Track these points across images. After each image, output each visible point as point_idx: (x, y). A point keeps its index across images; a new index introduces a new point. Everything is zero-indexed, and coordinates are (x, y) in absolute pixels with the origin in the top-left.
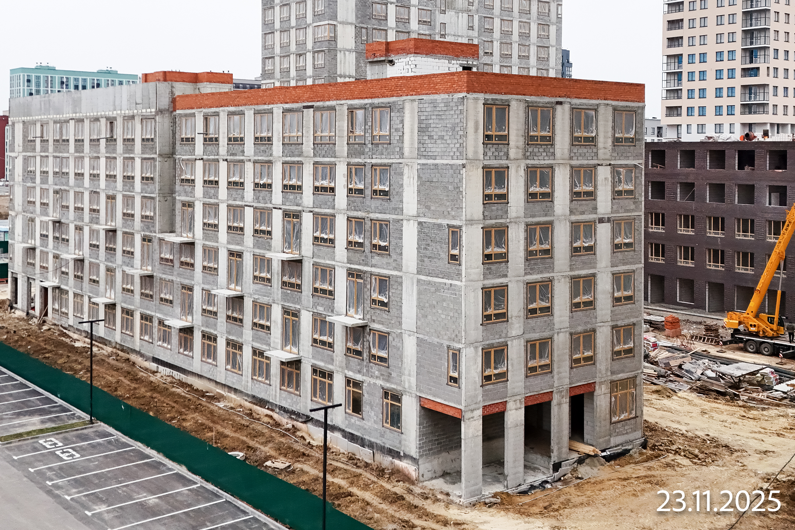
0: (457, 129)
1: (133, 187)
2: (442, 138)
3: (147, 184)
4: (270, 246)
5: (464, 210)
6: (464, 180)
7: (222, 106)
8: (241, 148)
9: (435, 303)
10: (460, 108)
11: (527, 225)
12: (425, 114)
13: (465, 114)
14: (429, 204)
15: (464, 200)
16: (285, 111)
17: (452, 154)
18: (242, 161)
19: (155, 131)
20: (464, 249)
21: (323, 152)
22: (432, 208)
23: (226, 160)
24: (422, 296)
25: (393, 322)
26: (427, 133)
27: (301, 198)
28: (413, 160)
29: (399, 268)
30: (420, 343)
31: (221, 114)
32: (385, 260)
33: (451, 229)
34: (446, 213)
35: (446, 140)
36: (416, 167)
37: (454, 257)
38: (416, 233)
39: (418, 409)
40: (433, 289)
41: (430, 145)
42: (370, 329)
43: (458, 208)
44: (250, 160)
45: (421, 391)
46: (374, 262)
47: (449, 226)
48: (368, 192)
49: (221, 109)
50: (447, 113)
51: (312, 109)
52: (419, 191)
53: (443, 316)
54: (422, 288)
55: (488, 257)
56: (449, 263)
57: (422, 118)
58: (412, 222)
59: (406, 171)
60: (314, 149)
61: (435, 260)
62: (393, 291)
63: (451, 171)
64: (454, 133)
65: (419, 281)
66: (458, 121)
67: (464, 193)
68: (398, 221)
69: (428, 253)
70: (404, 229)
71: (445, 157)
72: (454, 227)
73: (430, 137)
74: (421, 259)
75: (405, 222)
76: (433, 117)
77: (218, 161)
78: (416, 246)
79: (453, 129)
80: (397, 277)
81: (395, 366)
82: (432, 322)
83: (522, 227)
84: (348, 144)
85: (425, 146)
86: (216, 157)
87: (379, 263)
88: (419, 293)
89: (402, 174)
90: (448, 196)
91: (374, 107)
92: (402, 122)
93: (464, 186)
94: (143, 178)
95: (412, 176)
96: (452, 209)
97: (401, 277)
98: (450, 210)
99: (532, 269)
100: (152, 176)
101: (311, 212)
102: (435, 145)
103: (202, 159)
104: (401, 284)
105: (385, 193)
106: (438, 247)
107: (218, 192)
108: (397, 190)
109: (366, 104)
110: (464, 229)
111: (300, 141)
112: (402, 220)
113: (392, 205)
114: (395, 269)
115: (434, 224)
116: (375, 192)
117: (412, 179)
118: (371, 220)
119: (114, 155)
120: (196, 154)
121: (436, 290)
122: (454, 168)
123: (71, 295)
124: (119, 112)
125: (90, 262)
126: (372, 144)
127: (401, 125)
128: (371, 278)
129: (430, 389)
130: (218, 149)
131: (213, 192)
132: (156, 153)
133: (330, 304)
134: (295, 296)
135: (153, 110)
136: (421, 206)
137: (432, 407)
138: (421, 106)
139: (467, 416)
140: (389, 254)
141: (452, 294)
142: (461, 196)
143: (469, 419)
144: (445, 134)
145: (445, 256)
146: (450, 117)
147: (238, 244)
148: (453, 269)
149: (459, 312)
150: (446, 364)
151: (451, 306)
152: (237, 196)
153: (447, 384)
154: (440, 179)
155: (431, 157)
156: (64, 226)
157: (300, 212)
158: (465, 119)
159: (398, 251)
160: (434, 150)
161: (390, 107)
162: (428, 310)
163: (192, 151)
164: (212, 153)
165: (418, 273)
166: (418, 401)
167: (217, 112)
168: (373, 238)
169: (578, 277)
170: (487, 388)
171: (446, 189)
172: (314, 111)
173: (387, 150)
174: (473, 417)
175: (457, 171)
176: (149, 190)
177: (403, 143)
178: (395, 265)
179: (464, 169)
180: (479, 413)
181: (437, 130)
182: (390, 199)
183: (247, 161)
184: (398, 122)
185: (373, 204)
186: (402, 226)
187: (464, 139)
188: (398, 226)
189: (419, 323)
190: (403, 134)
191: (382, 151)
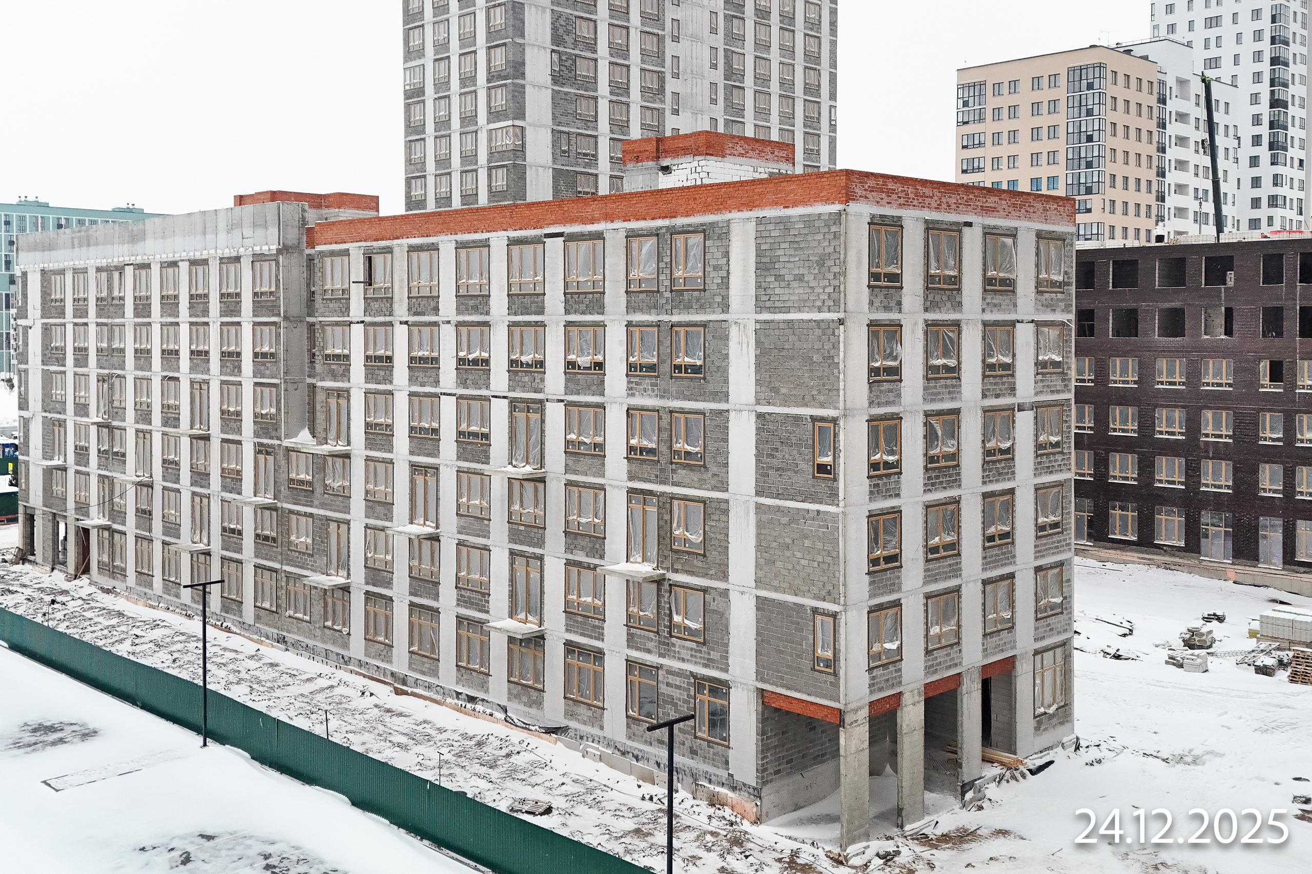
0: (830, 263)
1: (239, 368)
3: (264, 364)
4: (488, 457)
5: (841, 392)
6: (842, 345)
7: (397, 238)
8: (432, 304)
9: (790, 541)
10: (834, 229)
12: (769, 240)
13: (842, 239)
14: (777, 384)
15: (841, 376)
16: (512, 242)
17: (819, 303)
18: (436, 324)
19: (278, 280)
20: (842, 455)
21: (583, 307)
22: (783, 391)
23: (406, 323)
24: (763, 531)
25: (711, 573)
26: (773, 272)
27: (543, 380)
28: (747, 316)
29: (723, 486)
30: (760, 604)
31: (396, 250)
32: (695, 477)
33: (818, 424)
34: (807, 398)
35: (808, 282)
36: (752, 326)
37: (822, 468)
38: (754, 432)
39: (760, 709)
40: (785, 520)
41: (777, 291)
42: (670, 585)
43: (829, 390)
44: (449, 322)
45: (762, 680)
46: (677, 478)
47: (814, 419)
48: (665, 368)
49: (396, 242)
50: (810, 238)
51: (562, 239)
52: (758, 366)
53: (803, 562)
54: (764, 518)
55: (874, 466)
56: (814, 477)
57: (763, 247)
58: (745, 413)
59: (734, 332)
60: (566, 302)
61: (789, 473)
62: (713, 524)
63: (818, 332)
64: (823, 269)
65: (758, 506)
66: (831, 250)
67: (841, 366)
68: (721, 412)
69: (775, 462)
70: (731, 425)
71: (807, 309)
72: (823, 419)
73: (779, 278)
74: (762, 473)
75: (732, 415)
76: (782, 246)
77: (391, 324)
78: (754, 451)
79: (821, 263)
80: (719, 501)
81: (717, 643)
82: (784, 572)
84: (627, 292)
85: (768, 292)
86: (388, 319)
87: (687, 481)
88: (760, 525)
89: (727, 338)
90: (811, 371)
91: (673, 231)
92: (727, 255)
93: (842, 354)
94: (256, 355)
95: (745, 340)
96: (819, 392)
97: (727, 501)
98: (815, 392)
99: (933, 485)
100: (273, 350)
101: (562, 401)
102: (787, 291)
103: (362, 322)
104: (726, 512)
105: (696, 369)
106: (795, 452)
107: (391, 375)
108: (717, 364)
109: (661, 228)
110: (841, 423)
111: (539, 290)
112: (728, 411)
113: (711, 387)
114: (715, 488)
115: (787, 416)
116: (678, 368)
117: (745, 346)
118: (671, 412)
119: (205, 320)
120: (351, 314)
121: (791, 522)
122: (823, 325)
123: (131, 540)
124: (212, 251)
125: (164, 488)
126: (672, 291)
127: (724, 261)
128: (671, 503)
129: (782, 678)
130: (391, 305)
131: (382, 373)
132: (279, 315)
133: (597, 546)
134: (532, 535)
135: (274, 247)
136: (763, 389)
137: (784, 706)
138: (762, 228)
139: (848, 719)
140: (704, 466)
141: (820, 526)
142: (835, 371)
143: (852, 723)
144: (806, 272)
145: (806, 467)
146: (816, 244)
147: (429, 455)
148: (822, 487)
149: (834, 554)
150: (811, 637)
151: (819, 545)
152: (426, 380)
153: (813, 669)
154: (797, 344)
155: (780, 310)
156: (117, 432)
157: (541, 402)
158: (842, 246)
159: (719, 459)
160: (785, 298)
161: (704, 231)
162: (777, 552)
163: (344, 310)
164: (379, 313)
165: (758, 493)
166: (760, 697)
167: (389, 247)
168: (674, 440)
169: (992, 494)
170: (875, 672)
171: (808, 360)
172: (564, 241)
173: (698, 300)
174: (856, 721)
175: (830, 332)
176: (268, 372)
177: (728, 288)
178: (713, 482)
179: (842, 327)
180: (864, 713)
181: (791, 265)
182: (704, 378)
183: (443, 323)
184: (719, 255)
185: (674, 387)
186: (728, 421)
187: (842, 279)
188: (719, 421)
189: (760, 573)
190: (728, 273)
191: (689, 302)
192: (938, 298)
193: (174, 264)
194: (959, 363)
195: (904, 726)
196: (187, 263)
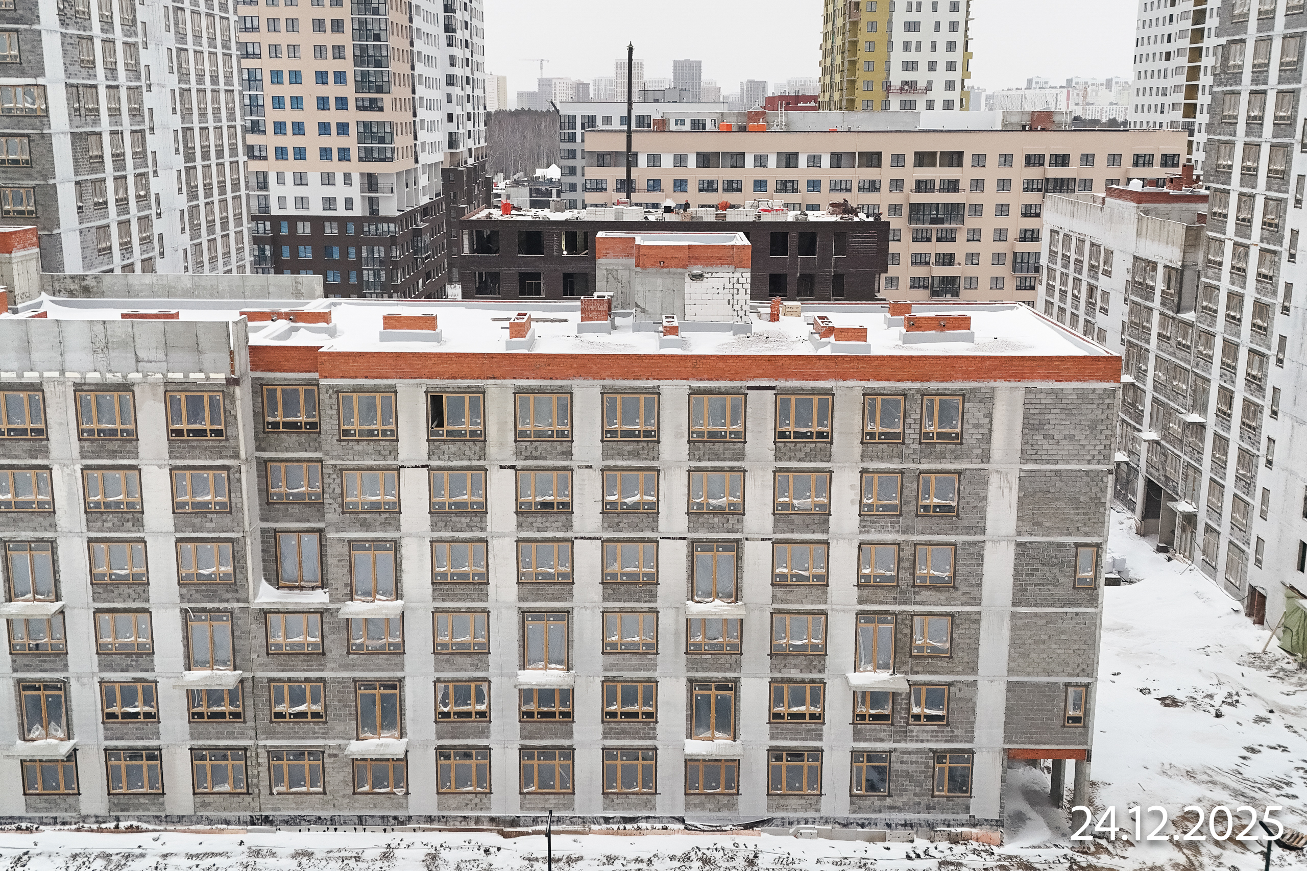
0: (1101, 427)
2: (1071, 438)
4: (653, 595)
8: (561, 448)
9: (1046, 637)
10: (1107, 401)
12: (1042, 407)
13: (1115, 409)
14: (1040, 520)
15: (1107, 512)
16: (696, 392)
17: (1089, 457)
18: (566, 469)
21: (801, 455)
22: (1046, 524)
23: (512, 467)
26: (1043, 432)
27: (741, 521)
28: (1012, 466)
29: (975, 601)
32: (942, 596)
33: (1081, 549)
34: (1071, 529)
35: (1076, 441)
36: (1015, 474)
37: (1085, 581)
39: (1005, 763)
40: (1041, 622)
41: (1044, 447)
42: (910, 685)
44: (589, 467)
46: (918, 598)
50: (1082, 407)
51: (772, 391)
52: (1020, 506)
53: (1058, 651)
57: (1032, 412)
58: (1003, 543)
59: (994, 480)
60: (777, 450)
61: (1049, 587)
62: (961, 632)
63: (1086, 479)
64: (1094, 432)
65: (1013, 615)
66: (1103, 417)
67: (1108, 505)
68: (975, 543)
69: (1035, 579)
71: (1075, 462)
72: (1087, 545)
73: (1048, 437)
74: (1020, 588)
75: (988, 546)
76: (1053, 411)
77: (481, 468)
78: (1012, 572)
79: (1093, 426)
80: (970, 613)
81: (960, 722)
82: (1039, 661)
85: (1035, 447)
87: (933, 600)
88: (1014, 628)
89: (984, 483)
90: (1077, 509)
91: (925, 393)
92: (990, 416)
93: (1111, 495)
95: (1007, 485)
96: (1085, 524)
97: (979, 613)
98: (1079, 525)
101: (769, 539)
102: (1055, 447)
104: (978, 621)
105: (948, 509)
106: (1056, 570)
108: (973, 505)
109: (910, 389)
111: (738, 439)
112: (984, 542)
113: (964, 523)
114: (964, 604)
115: (1048, 543)
116: (925, 507)
117: (1007, 491)
118: (915, 545)
120: (401, 458)
121: (1048, 623)
122: (1091, 474)
126: (920, 443)
127: (987, 420)
128: (912, 620)
129: (1033, 738)
130: (482, 448)
131: (464, 520)
132: (235, 457)
133: (816, 663)
134: (723, 661)
136: (1025, 523)
137: (1032, 756)
138: (1031, 396)
140: (954, 587)
141: (1077, 624)
142: (1102, 509)
144: (1077, 433)
145: (1066, 581)
147: (554, 600)
148: (1083, 594)
150: (1063, 704)
151: (1076, 637)
152: (547, 524)
153: (1063, 726)
154: (1065, 488)
155: (1047, 462)
157: (737, 541)
158: (1115, 415)
159: (972, 580)
160: (1051, 452)
161: (963, 395)
162: (1033, 646)
163: (385, 453)
164: (459, 456)
165: (1016, 604)
166: (1006, 753)
167: (477, 387)
168: (917, 569)
171: (1073, 500)
172: (776, 394)
173: (952, 451)
175: (1097, 479)
176: (210, 525)
177: (991, 443)
178: (964, 599)
179: (1112, 476)
182: (957, 516)
184: (980, 415)
185: (919, 523)
186: (983, 550)
187: (1113, 440)
188: (974, 550)
190: (990, 430)
191: (942, 452)
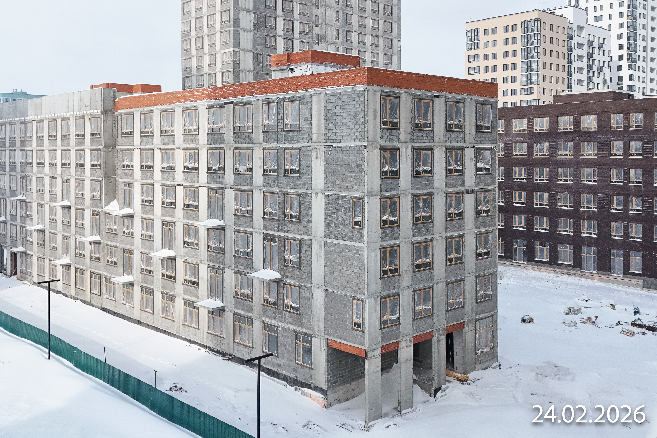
0: (360, 116)
1: (84, 172)
2: (345, 124)
3: (95, 170)
4: (198, 217)
5: (366, 184)
6: (366, 159)
7: (156, 105)
8: (172, 139)
9: (340, 261)
10: (362, 98)
11: (414, 196)
12: (331, 105)
13: (366, 103)
14: (335, 179)
15: (366, 175)
16: (209, 107)
17: (354, 137)
18: (174, 149)
19: (101, 127)
20: (366, 216)
21: (242, 140)
22: (338, 183)
23: (160, 148)
24: (328, 256)
25: (303, 277)
26: (333, 121)
27: (223, 178)
28: (320, 144)
29: (309, 233)
30: (327, 294)
31: (155, 112)
32: (296, 227)
33: (354, 200)
34: (349, 187)
35: (349, 126)
36: (322, 149)
37: (356, 223)
38: (324, 204)
39: (326, 349)
40: (338, 250)
41: (335, 131)
42: (284, 284)
43: (360, 182)
44: (180, 148)
45: (328, 334)
46: (287, 228)
47: (352, 198)
48: (282, 171)
49: (155, 107)
50: (350, 103)
51: (232, 105)
52: (325, 169)
53: (348, 272)
54: (329, 249)
55: (384, 222)
56: (352, 228)
57: (328, 108)
58: (319, 195)
59: (314, 153)
60: (234, 137)
61: (340, 226)
62: (304, 252)
63: (354, 152)
64: (356, 120)
65: (326, 243)
66: (360, 109)
67: (366, 170)
68: (307, 194)
69: (334, 220)
70: (312, 201)
71: (349, 140)
72: (356, 198)
73: (335, 124)
74: (328, 225)
75: (313, 195)
76: (337, 107)
77: (153, 149)
78: (323, 214)
79: (356, 116)
80: (307, 240)
81: (305, 314)
82: (338, 277)
83: (410, 197)
84: (263, 132)
85: (330, 131)
86: (152, 147)
87: (292, 229)
88: (327, 253)
89: (310, 156)
90: (351, 172)
91: (286, 101)
92: (310, 112)
93: (366, 164)
94: (91, 165)
95: (319, 156)
96: (355, 183)
97: (311, 241)
98: (353, 184)
99: (417, 232)
100: (99, 163)
101: (232, 188)
102: (339, 131)
103: (140, 148)
104: (310, 246)
105: (296, 172)
106: (343, 215)
107: (153, 175)
108: (306, 169)
109: (279, 99)
110: (366, 199)
111: (222, 131)
112: (311, 193)
113: (303, 181)
114: (305, 234)
115: (340, 196)
116: (287, 171)
117: (319, 160)
118: (284, 194)
119: (68, 148)
120: (135, 144)
121: (342, 251)
122: (357, 149)
123: (35, 258)
124: (72, 113)
125: (50, 233)
126: (284, 131)
127: (309, 115)
128: (284, 241)
129: (337, 333)
130: (153, 140)
131: (149, 174)
132: (102, 145)
133: (249, 263)
134: (218, 257)
135: (99, 111)
136: (328, 182)
137: (339, 348)
138: (327, 98)
139: (369, 355)
140: (300, 222)
141: (355, 254)
142: (363, 172)
143: (371, 357)
144: (348, 121)
145: (349, 223)
146: (352, 106)
147: (170, 216)
148: (356, 233)
149: (362, 268)
150: (351, 312)
151: (355, 264)
152: (169, 177)
153: (352, 328)
154: (344, 158)
155: (336, 141)
156: (29, 204)
157: (222, 189)
158: (366, 107)
159: (307, 219)
160: (338, 134)
161: (300, 101)
162: (335, 267)
163: (131, 142)
164: (148, 144)
165: (325, 237)
166: (326, 342)
167: (152, 110)
168: (285, 209)
169: (451, 237)
170: (385, 330)
171: (349, 166)
172: (233, 106)
173: (297, 136)
174: (374, 356)
175: (360, 152)
176: (97, 174)
177: (311, 130)
178: (304, 231)
179: (366, 150)
180: (379, 352)
181: (341, 118)
182: (300, 176)
183: (177, 148)
184: (306, 112)
185: (285, 181)
186: (311, 198)
187: (366, 124)
188: (307, 198)
189: (326, 278)
190: (311, 122)
191: (293, 137)
192: (420, 134)
193: (55, 120)
194: (432, 168)
195: (402, 359)
196: (60, 119)
